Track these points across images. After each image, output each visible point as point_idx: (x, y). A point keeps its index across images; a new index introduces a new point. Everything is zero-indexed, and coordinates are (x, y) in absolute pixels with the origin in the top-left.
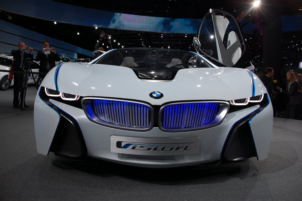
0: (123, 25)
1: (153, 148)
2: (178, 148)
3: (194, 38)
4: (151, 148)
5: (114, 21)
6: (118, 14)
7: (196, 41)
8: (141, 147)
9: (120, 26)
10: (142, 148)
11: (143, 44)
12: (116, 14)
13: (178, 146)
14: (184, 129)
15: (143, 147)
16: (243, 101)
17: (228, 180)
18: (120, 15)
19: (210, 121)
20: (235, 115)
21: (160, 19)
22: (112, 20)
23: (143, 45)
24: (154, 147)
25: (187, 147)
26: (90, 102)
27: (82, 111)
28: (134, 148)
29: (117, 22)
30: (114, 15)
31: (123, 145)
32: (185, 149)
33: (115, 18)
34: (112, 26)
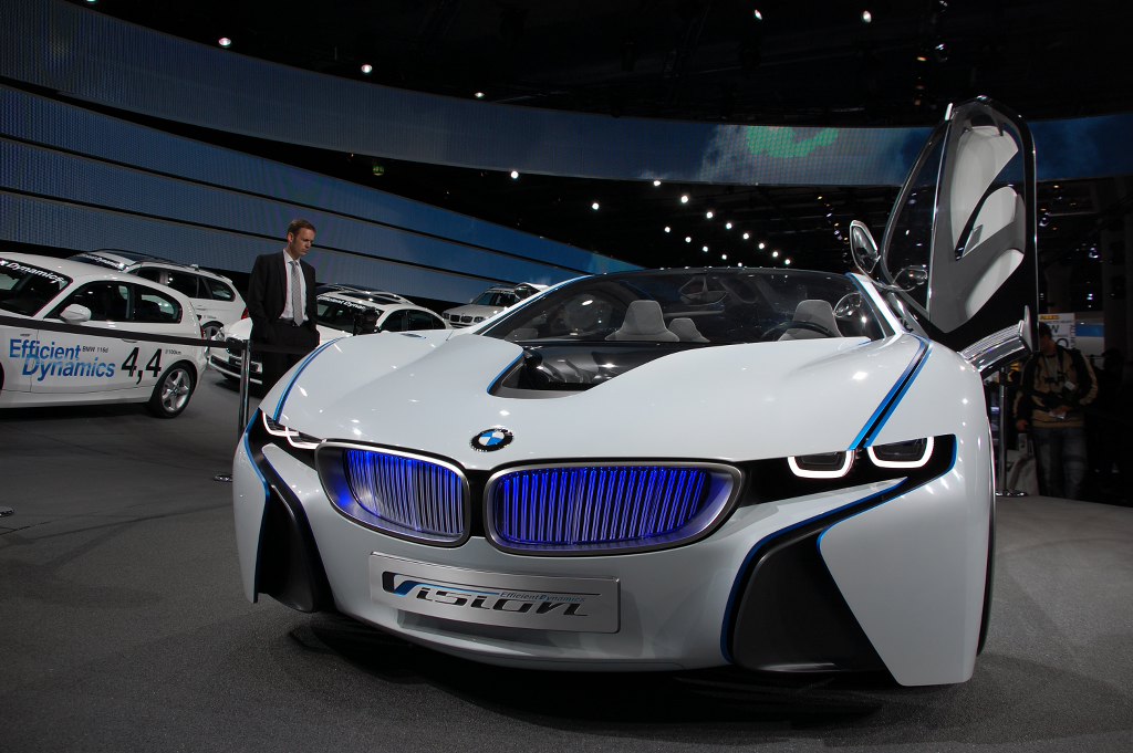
0: (750, 168)
1: (471, 600)
3: (852, 224)
5: (715, 157)
6: (731, 128)
7: (857, 233)
8: (439, 593)
9: (738, 170)
11: (837, 232)
12: (720, 128)
13: (545, 600)
14: (575, 549)
15: (444, 594)
16: (834, 460)
17: (777, 741)
18: (737, 131)
19: (676, 529)
20: (777, 510)
21: (896, 134)
22: (709, 150)
23: (840, 238)
24: (474, 596)
26: (340, 454)
27: (314, 474)
29: (726, 157)
30: (713, 135)
31: (398, 582)
32: (571, 610)
33: (719, 142)
34: (708, 174)
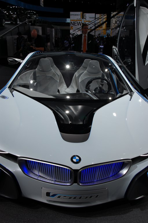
2: (91, 197)
4: (72, 198)
10: (65, 198)
25: (97, 196)
28: (59, 197)
